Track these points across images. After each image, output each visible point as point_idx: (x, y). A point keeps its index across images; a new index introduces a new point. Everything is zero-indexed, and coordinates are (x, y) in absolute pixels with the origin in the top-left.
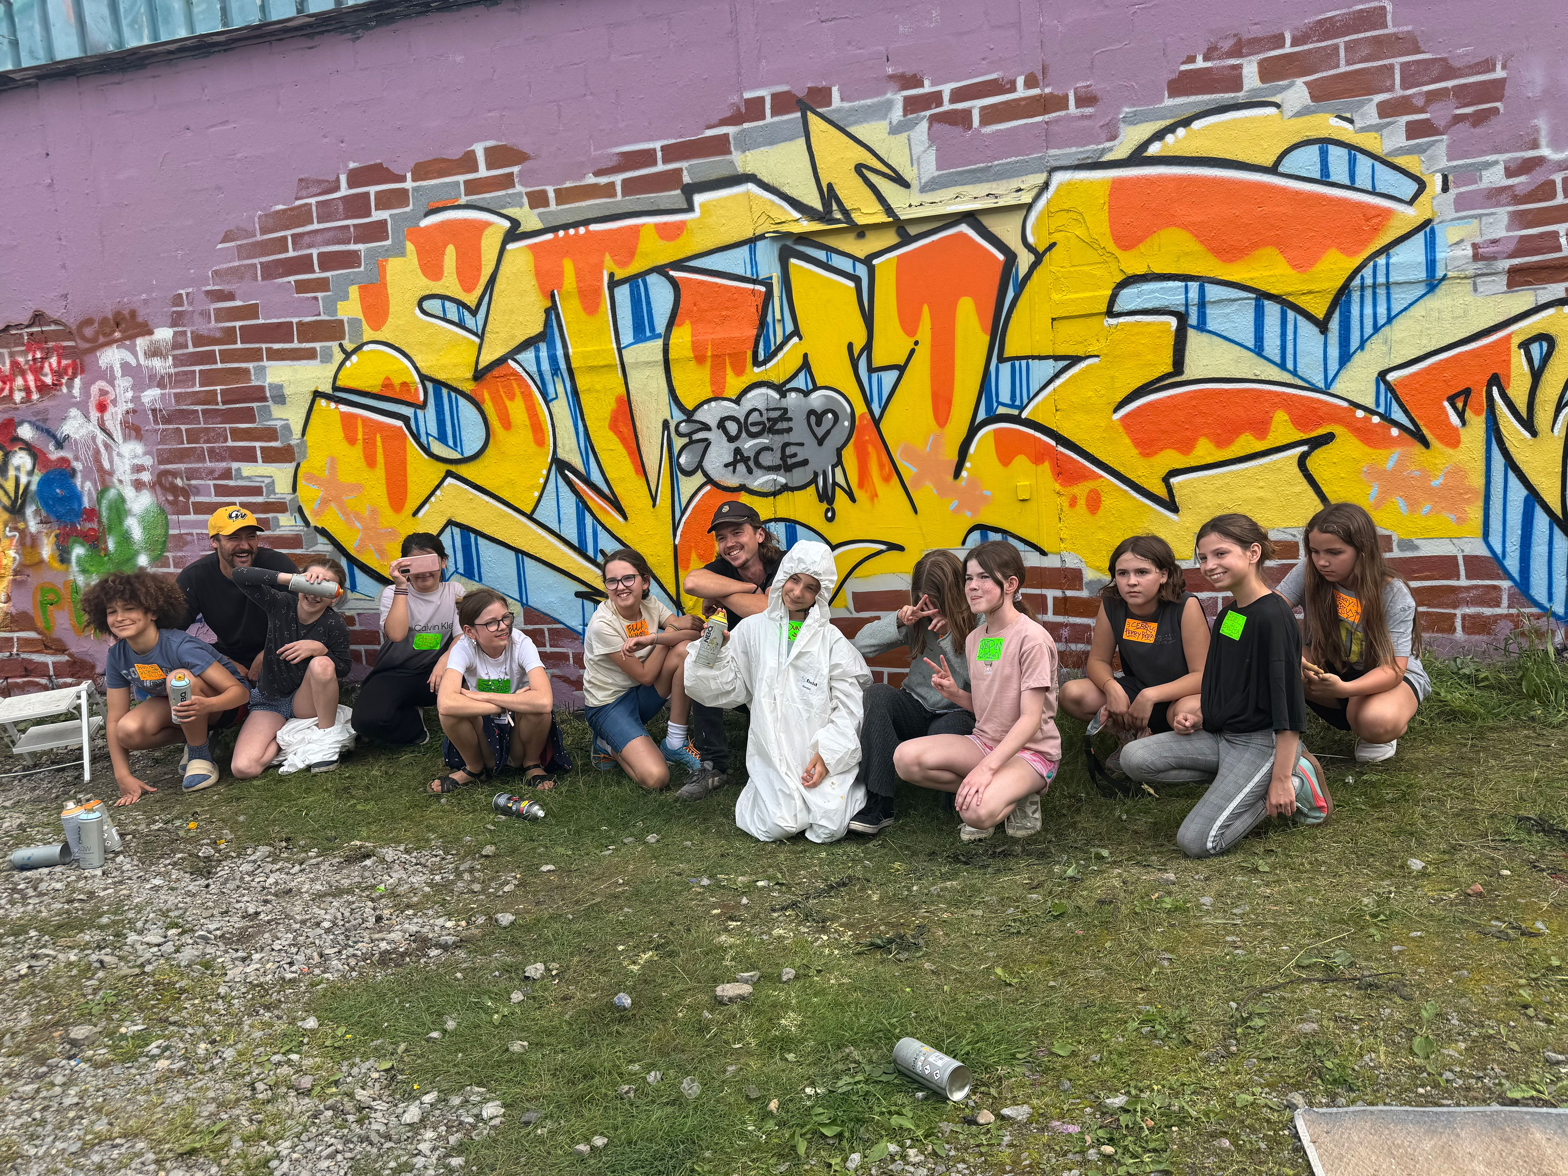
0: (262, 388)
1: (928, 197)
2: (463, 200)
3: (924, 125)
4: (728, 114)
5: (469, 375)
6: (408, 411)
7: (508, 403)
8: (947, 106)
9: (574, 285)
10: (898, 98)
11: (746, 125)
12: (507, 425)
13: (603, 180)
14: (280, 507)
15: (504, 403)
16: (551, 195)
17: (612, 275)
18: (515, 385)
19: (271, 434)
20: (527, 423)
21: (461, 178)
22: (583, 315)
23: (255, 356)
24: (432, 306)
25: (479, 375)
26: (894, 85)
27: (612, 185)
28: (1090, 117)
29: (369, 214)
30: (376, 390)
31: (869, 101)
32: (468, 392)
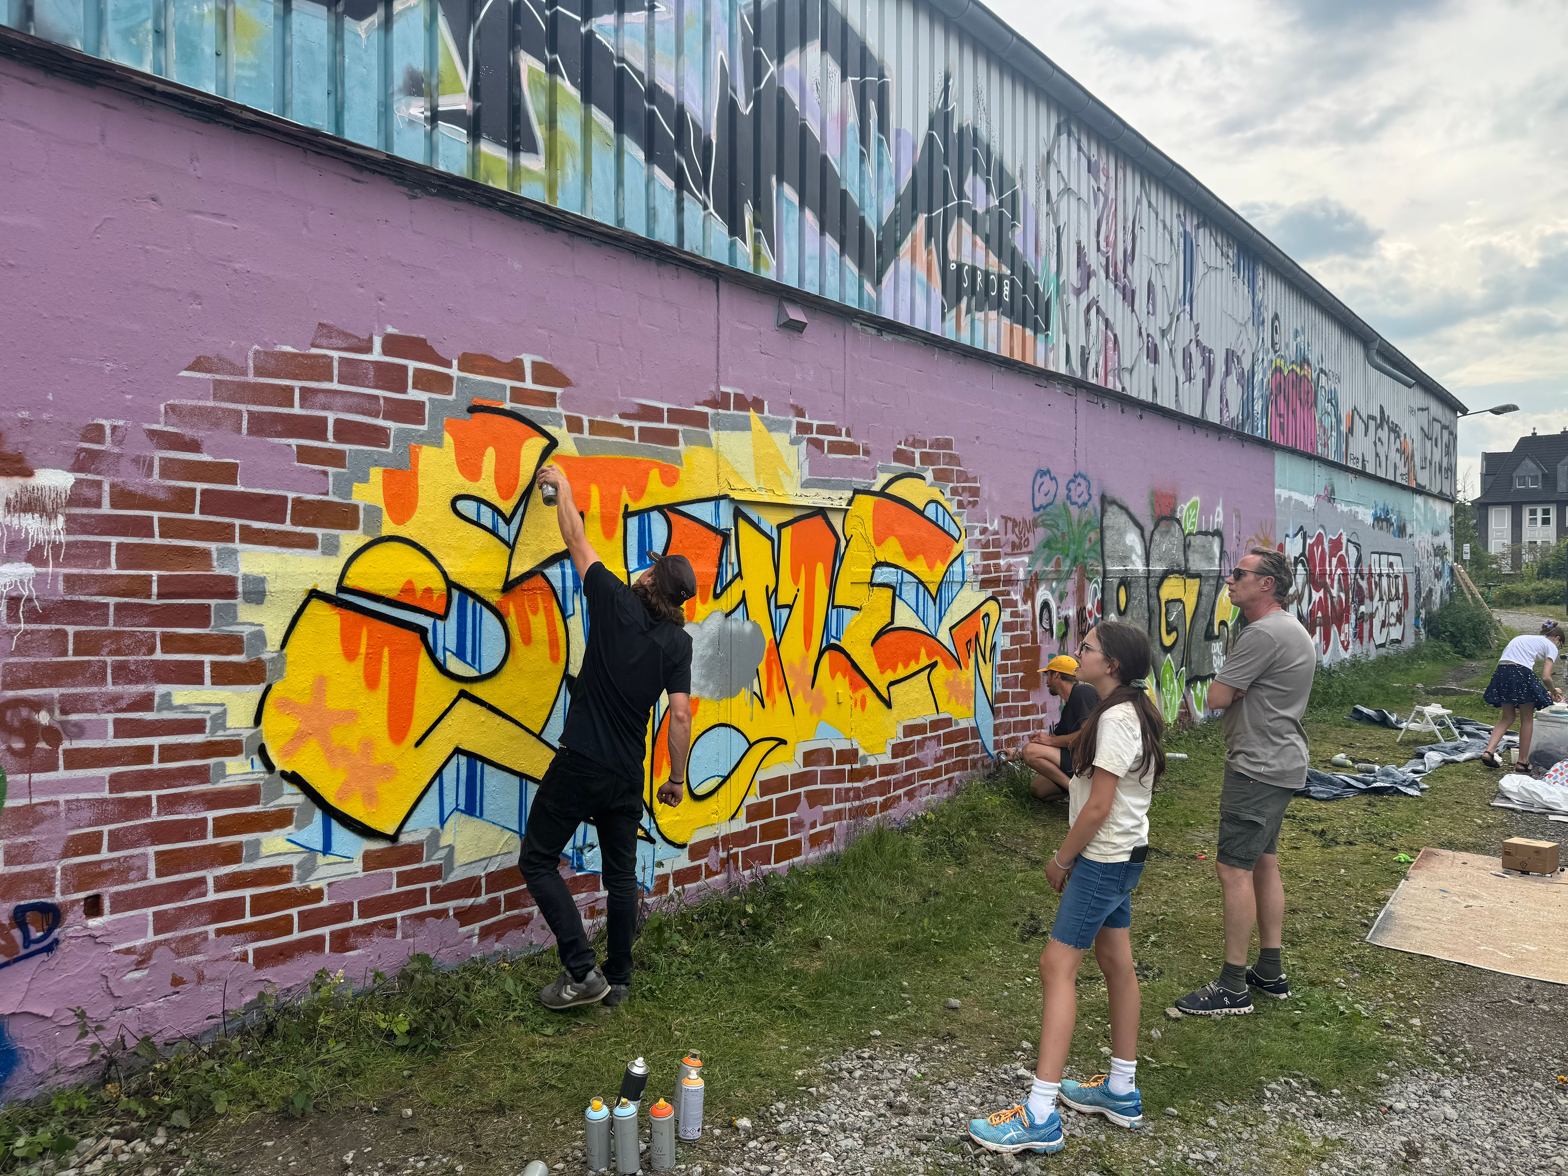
0: (231, 581)
1: (805, 492)
2: (508, 405)
3: (805, 443)
4: (708, 398)
5: (499, 586)
6: (425, 621)
7: (531, 617)
8: (814, 435)
9: (598, 510)
10: (795, 420)
11: (720, 411)
12: (527, 639)
13: (626, 423)
14: (232, 748)
15: (527, 617)
16: (586, 424)
17: (627, 506)
18: (539, 600)
19: (234, 644)
20: (547, 638)
21: (509, 383)
22: (602, 538)
23: (224, 534)
24: (468, 508)
25: (509, 586)
26: (792, 412)
27: (631, 429)
28: (866, 462)
29: (404, 390)
30: (392, 595)
31: (781, 418)
32: (494, 604)
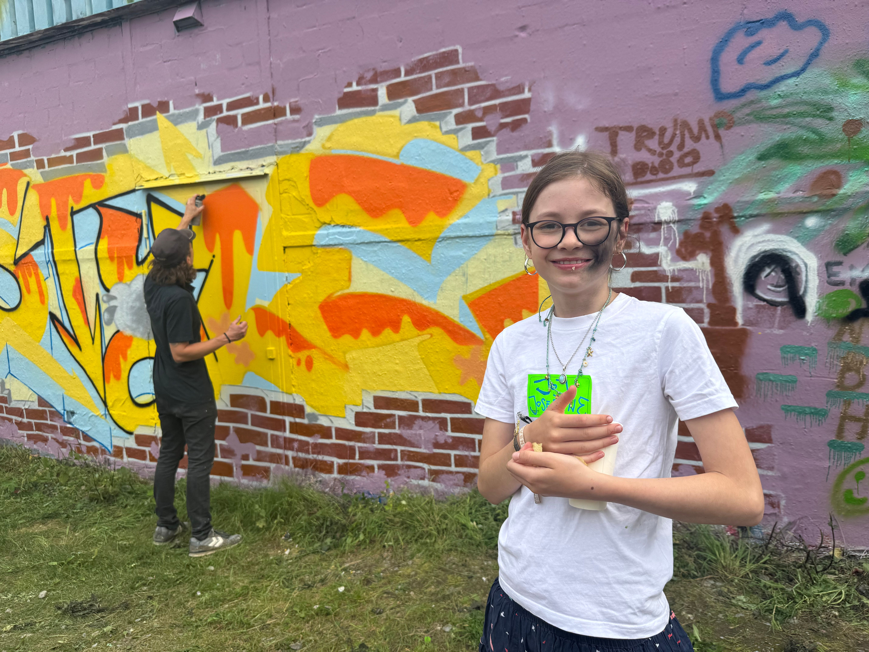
1: (217, 168)
2: (9, 163)
3: (214, 124)
4: (122, 116)
5: (12, 262)
7: (29, 278)
8: (225, 113)
9: (56, 213)
10: (201, 107)
11: (130, 123)
12: (29, 291)
13: (68, 154)
15: (27, 279)
16: (46, 162)
17: (72, 208)
18: (32, 269)
20: (37, 290)
21: (8, 151)
22: (60, 229)
25: (16, 262)
26: (199, 100)
27: (72, 156)
28: (297, 121)
31: (187, 110)
32: (12, 271)
